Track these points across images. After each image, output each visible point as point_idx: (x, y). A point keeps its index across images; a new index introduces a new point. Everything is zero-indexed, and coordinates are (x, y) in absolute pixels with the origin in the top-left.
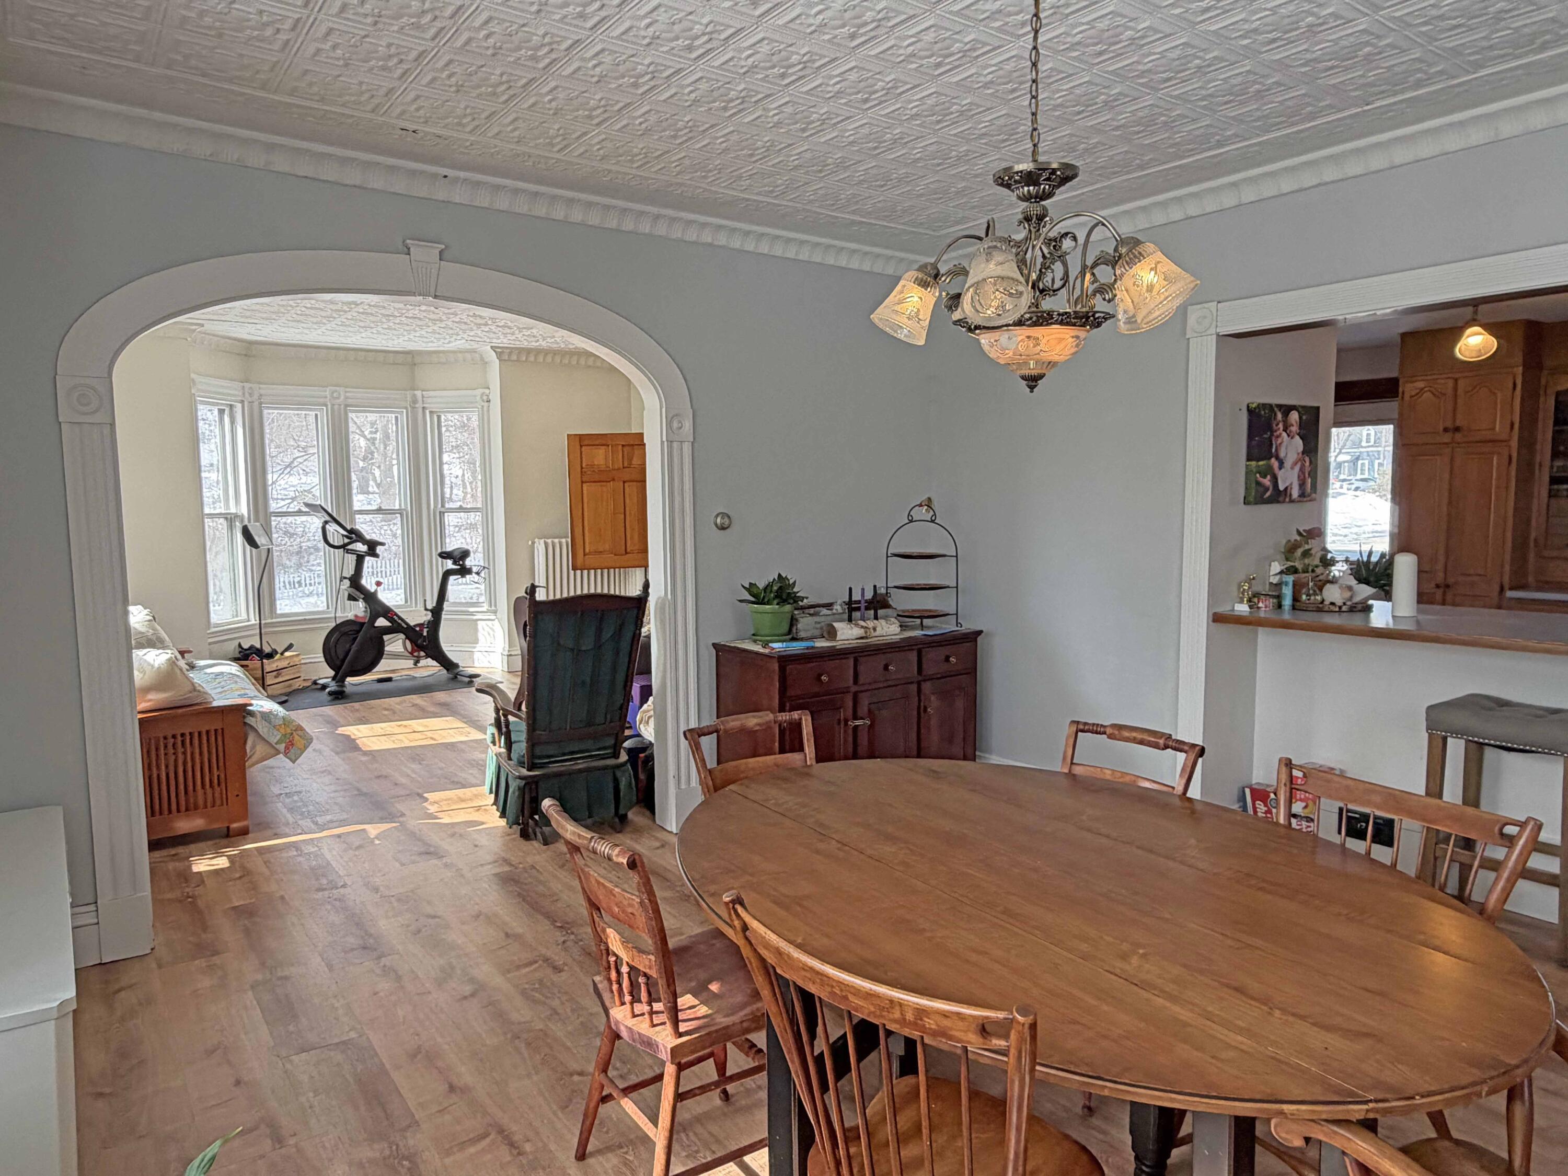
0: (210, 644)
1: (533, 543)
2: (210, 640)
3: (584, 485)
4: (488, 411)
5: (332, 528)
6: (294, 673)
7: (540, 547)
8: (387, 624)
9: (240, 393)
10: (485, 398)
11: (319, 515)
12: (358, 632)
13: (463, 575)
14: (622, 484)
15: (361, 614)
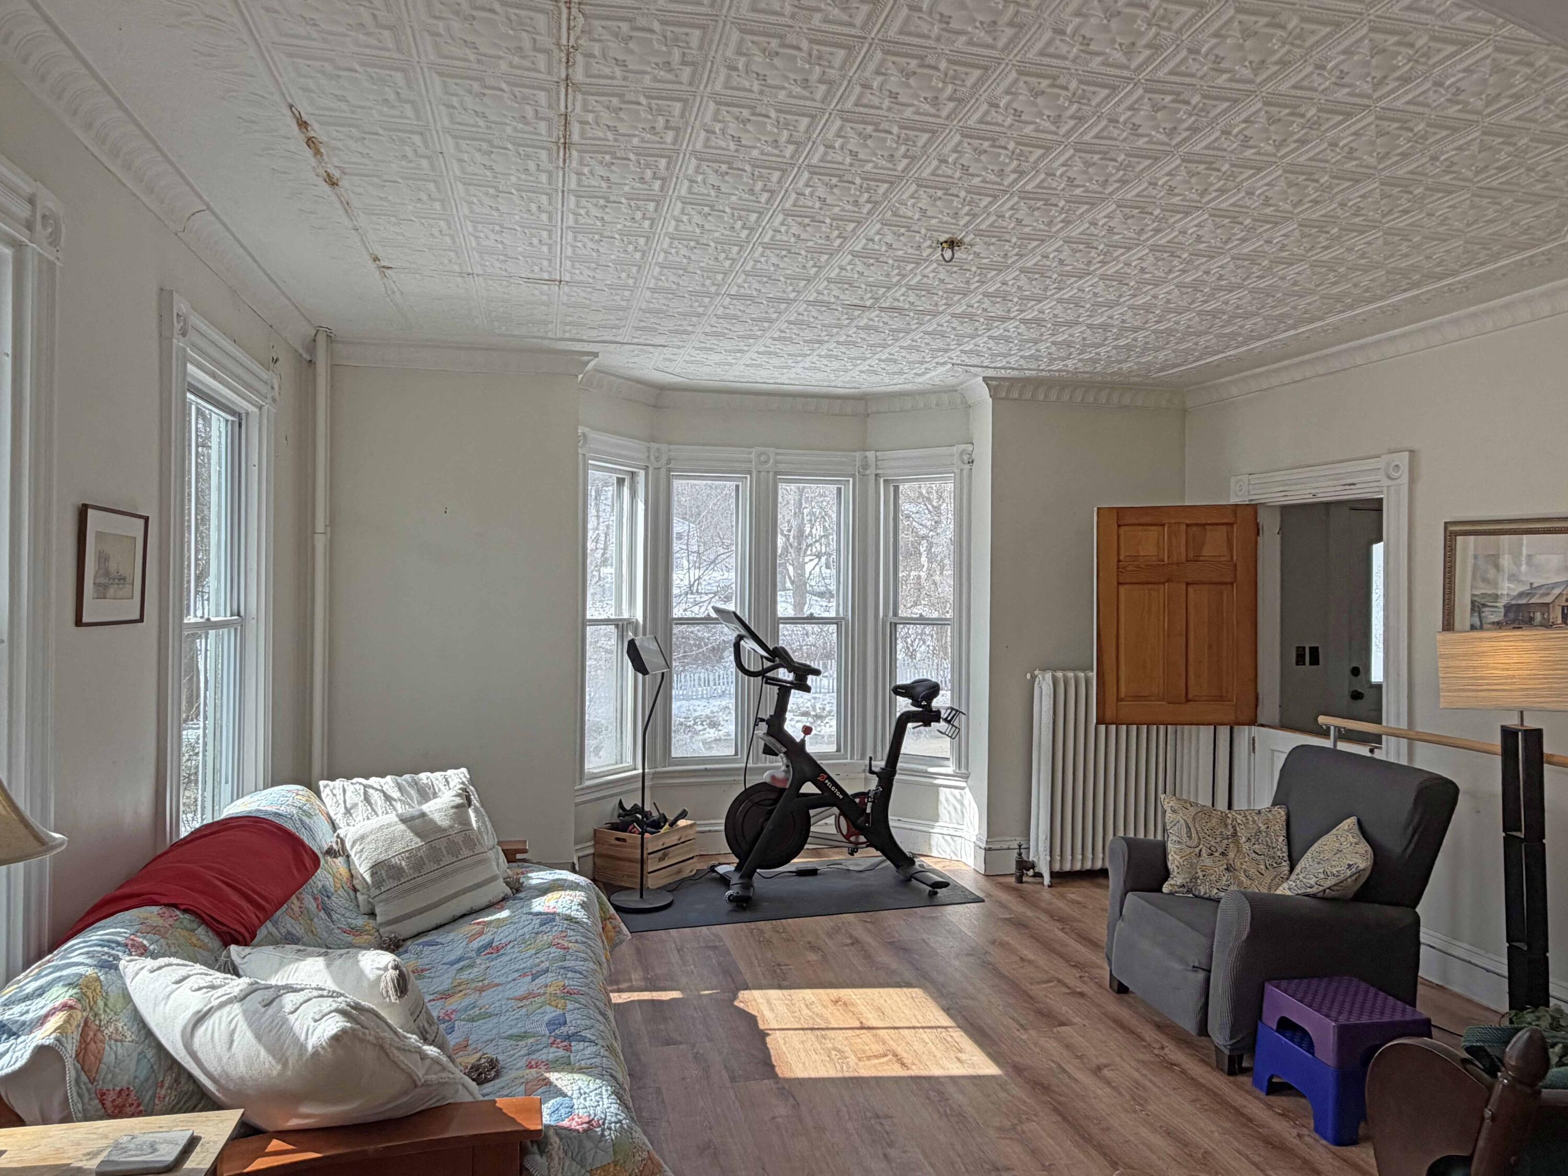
0: (577, 805)
1: (1034, 678)
2: (578, 800)
3: (1122, 589)
4: (970, 476)
5: (748, 645)
6: (686, 852)
7: (1045, 683)
8: (816, 790)
9: (644, 456)
10: (966, 458)
11: (732, 626)
12: (776, 801)
13: (927, 724)
14: (1184, 586)
15: (780, 775)
